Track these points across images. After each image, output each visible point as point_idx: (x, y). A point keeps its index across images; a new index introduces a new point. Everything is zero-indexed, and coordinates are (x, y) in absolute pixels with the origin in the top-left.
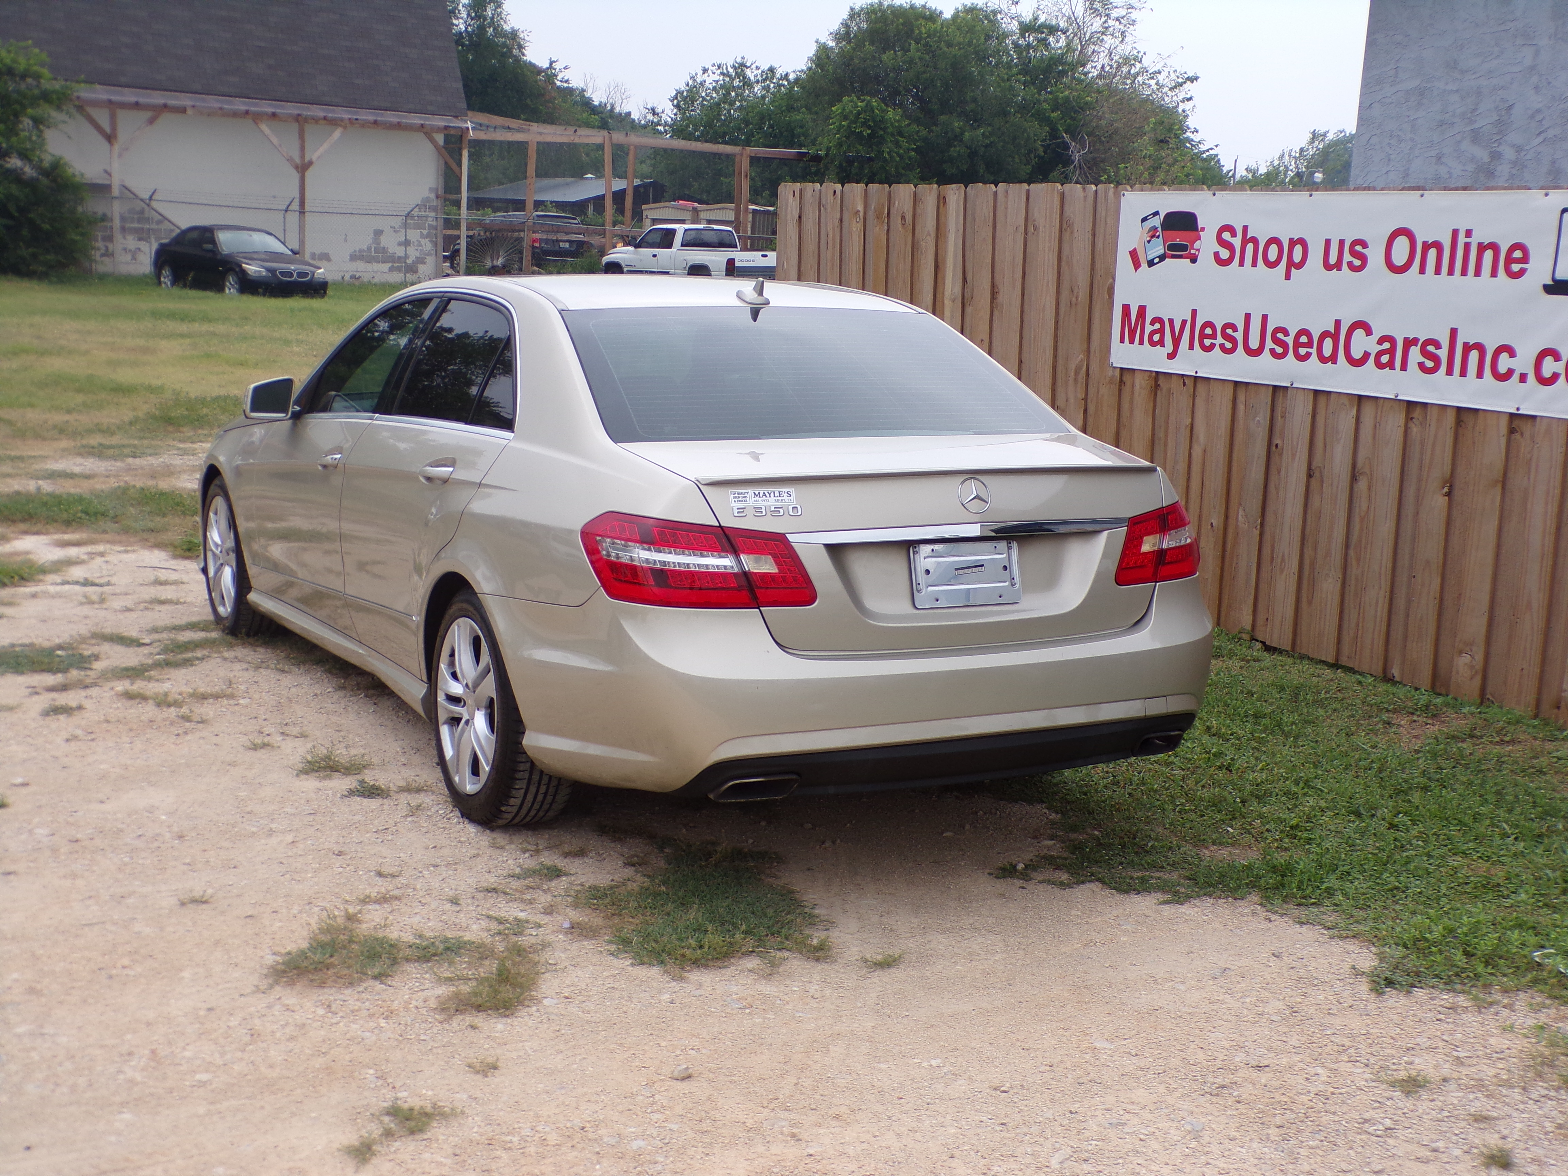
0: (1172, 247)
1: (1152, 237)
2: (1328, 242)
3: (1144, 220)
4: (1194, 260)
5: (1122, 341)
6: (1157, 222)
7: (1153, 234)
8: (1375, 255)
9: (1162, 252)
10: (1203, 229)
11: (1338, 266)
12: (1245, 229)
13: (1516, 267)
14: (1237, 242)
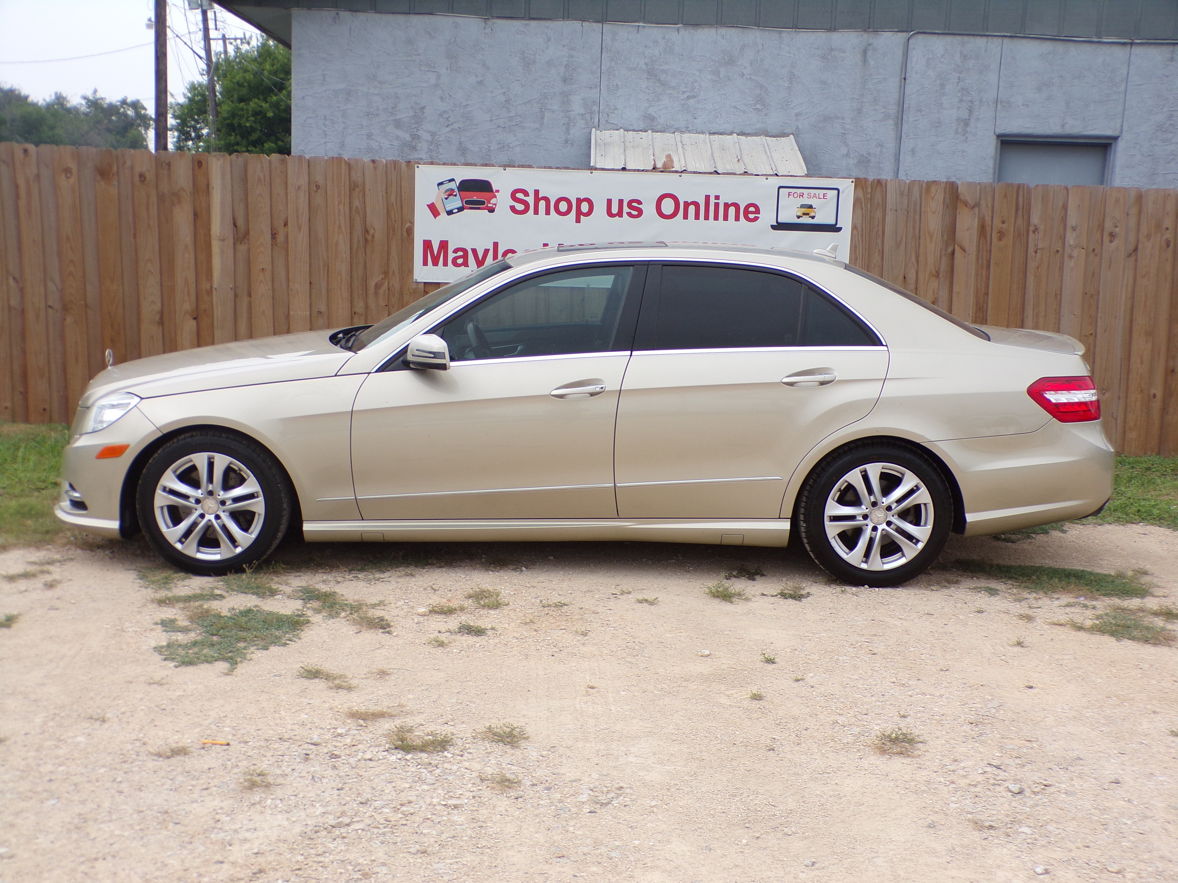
0: (467, 202)
1: (449, 195)
2: (609, 202)
3: (440, 184)
4: (492, 210)
5: (425, 263)
6: (453, 186)
7: (450, 193)
8: (648, 208)
9: (460, 205)
10: (498, 191)
11: (620, 214)
12: (537, 192)
13: (751, 216)
14: (531, 200)
